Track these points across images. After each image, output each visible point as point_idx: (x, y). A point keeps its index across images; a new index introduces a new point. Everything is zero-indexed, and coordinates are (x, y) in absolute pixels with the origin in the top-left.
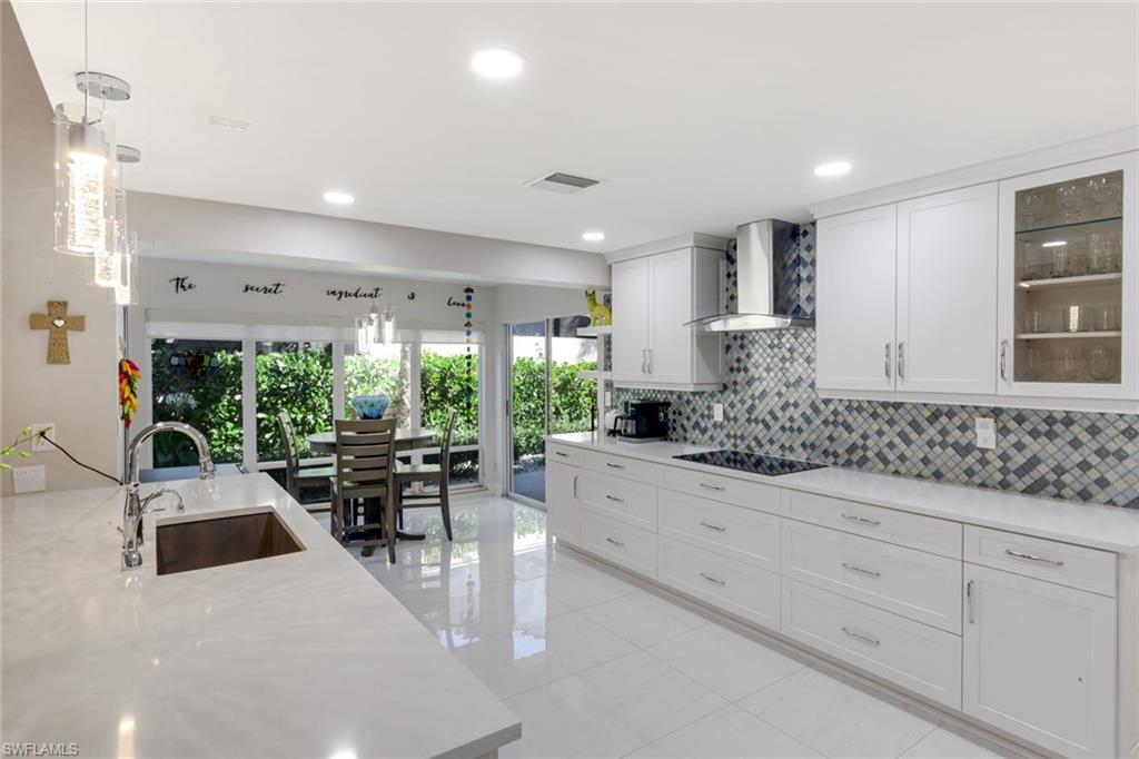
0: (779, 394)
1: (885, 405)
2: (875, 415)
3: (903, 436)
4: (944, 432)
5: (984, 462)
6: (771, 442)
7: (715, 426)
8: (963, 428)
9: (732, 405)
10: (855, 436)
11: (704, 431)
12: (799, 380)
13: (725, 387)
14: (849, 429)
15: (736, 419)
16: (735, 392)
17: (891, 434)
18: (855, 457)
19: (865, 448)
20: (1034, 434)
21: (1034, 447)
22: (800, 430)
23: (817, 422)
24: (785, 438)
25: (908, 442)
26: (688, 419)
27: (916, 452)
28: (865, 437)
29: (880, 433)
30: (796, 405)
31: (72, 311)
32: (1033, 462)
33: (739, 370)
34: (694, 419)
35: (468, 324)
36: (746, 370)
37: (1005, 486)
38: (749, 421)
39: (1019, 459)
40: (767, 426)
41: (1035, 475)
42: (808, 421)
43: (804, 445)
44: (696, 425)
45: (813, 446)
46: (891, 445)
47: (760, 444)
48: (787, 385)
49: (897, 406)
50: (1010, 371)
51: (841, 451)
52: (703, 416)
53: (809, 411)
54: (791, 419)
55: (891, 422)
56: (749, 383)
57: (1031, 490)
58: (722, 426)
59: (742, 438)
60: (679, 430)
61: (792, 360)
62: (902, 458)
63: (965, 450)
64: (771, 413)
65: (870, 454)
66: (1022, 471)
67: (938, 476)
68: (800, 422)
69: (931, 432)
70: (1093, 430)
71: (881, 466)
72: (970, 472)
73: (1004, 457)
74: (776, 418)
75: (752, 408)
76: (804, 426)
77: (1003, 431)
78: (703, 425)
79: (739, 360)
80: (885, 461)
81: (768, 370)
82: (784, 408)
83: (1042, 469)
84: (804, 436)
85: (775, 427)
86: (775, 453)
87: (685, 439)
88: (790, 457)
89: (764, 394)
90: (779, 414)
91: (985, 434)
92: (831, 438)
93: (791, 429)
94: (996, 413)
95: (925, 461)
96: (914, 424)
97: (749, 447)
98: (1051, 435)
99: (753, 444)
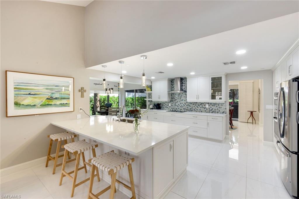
0: (180, 102)
1: (195, 103)
2: (194, 104)
3: (197, 107)
4: (202, 106)
5: (207, 109)
6: (179, 109)
7: (169, 107)
8: (205, 105)
9: (172, 104)
10: (191, 107)
11: (167, 108)
12: (183, 100)
13: (171, 101)
14: (190, 106)
15: (173, 106)
16: (173, 102)
17: (196, 107)
18: (191, 110)
19: (192, 109)
20: (212, 106)
21: (212, 107)
22: (183, 107)
23: (185, 105)
24: (181, 108)
25: (198, 107)
26: (165, 106)
27: (199, 109)
28: (192, 107)
29: (194, 107)
30: (182, 103)
31: (84, 89)
32: (212, 109)
33: (173, 98)
34: (166, 106)
35: (119, 90)
36: (174, 98)
37: (209, 112)
38: (175, 106)
39: (211, 109)
40: (178, 106)
41: (213, 111)
42: (184, 105)
43: (184, 109)
44: (166, 107)
45: (185, 109)
46: (196, 108)
47: (177, 109)
48: (181, 100)
49: (197, 103)
50: (211, 99)
51: (189, 109)
52: (167, 105)
53: (184, 104)
54: (182, 105)
55: (196, 105)
56: (175, 100)
57: (212, 112)
58: (170, 107)
59: (174, 108)
60: (163, 108)
61: (182, 97)
62: (197, 110)
63: (205, 108)
64: (179, 104)
65: (193, 109)
66: (211, 110)
67: (202, 112)
68: (183, 106)
69: (201, 106)
70: (218, 105)
71: (194, 111)
72: (205, 111)
73: (209, 109)
74: (179, 105)
75: (175, 104)
76: (184, 106)
77: (209, 106)
78: (167, 107)
79: (173, 97)
80: (195, 110)
81: (178, 98)
82: (180, 104)
83: (213, 110)
84: (184, 107)
85: (179, 106)
86: (179, 110)
87: (164, 109)
88: (181, 111)
89: (177, 102)
90: (180, 105)
91: (207, 106)
92: (187, 108)
93: (182, 107)
94: (208, 103)
95: (200, 110)
96: (199, 105)
97: (175, 110)
98: (214, 106)
99: (176, 109)
